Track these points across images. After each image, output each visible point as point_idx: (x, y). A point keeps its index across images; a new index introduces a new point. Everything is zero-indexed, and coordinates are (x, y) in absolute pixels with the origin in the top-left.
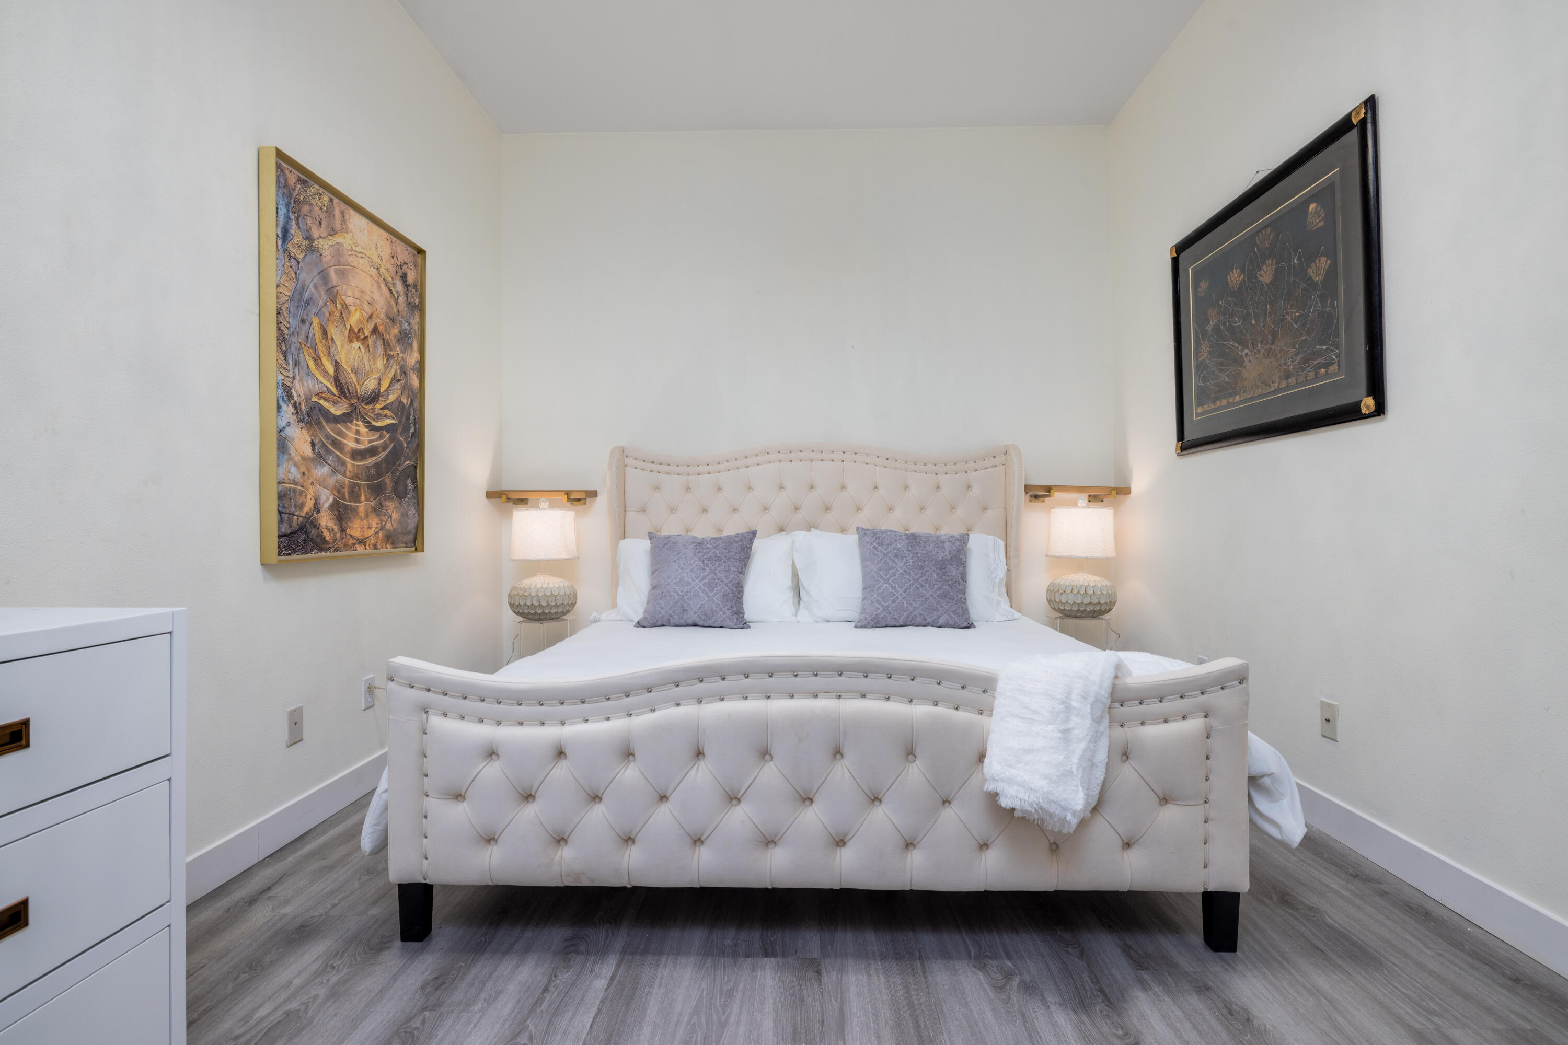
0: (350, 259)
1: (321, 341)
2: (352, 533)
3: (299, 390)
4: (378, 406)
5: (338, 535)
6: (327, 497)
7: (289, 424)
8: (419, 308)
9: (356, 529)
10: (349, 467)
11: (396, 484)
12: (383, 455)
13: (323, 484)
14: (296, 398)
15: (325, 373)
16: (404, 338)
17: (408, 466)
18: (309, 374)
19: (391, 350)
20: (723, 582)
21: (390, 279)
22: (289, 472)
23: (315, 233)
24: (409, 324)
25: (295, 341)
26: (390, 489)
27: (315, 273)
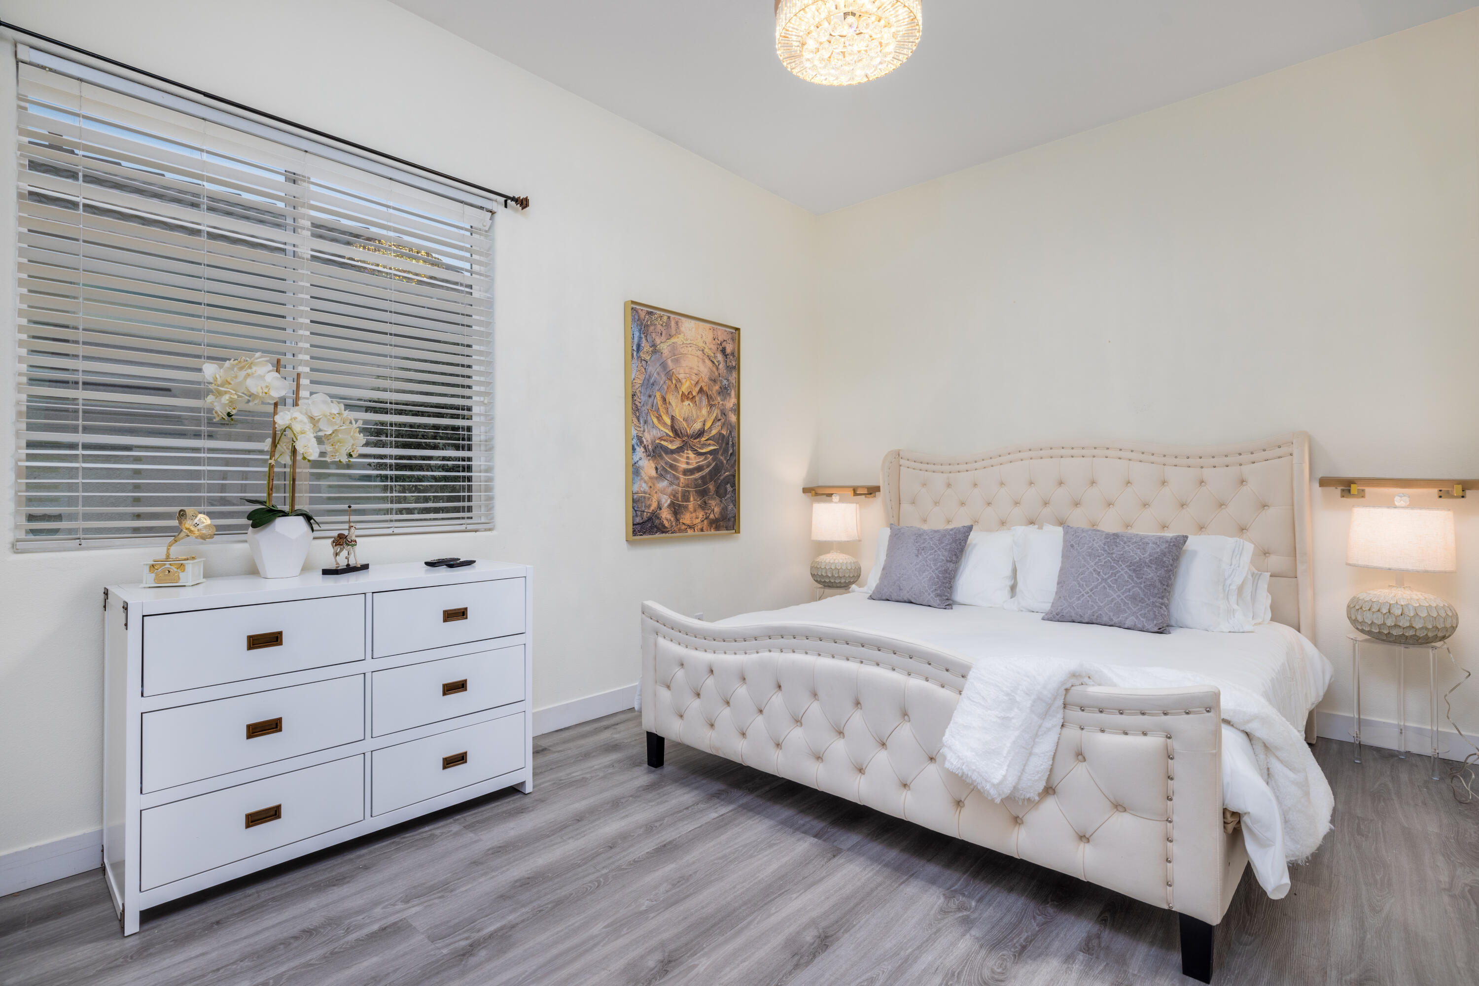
0: (682, 350)
1: (662, 406)
2: (684, 522)
3: (647, 438)
4: (703, 439)
5: (674, 523)
6: (666, 501)
7: (641, 459)
8: (735, 368)
9: (686, 518)
10: (682, 480)
11: (718, 488)
12: (707, 470)
13: (663, 492)
14: (645, 443)
15: (665, 424)
16: (724, 391)
17: (728, 476)
18: (654, 427)
19: (713, 401)
20: (931, 568)
21: (713, 355)
22: (641, 487)
23: (658, 341)
24: (728, 380)
25: (644, 409)
26: (713, 492)
27: (658, 365)
